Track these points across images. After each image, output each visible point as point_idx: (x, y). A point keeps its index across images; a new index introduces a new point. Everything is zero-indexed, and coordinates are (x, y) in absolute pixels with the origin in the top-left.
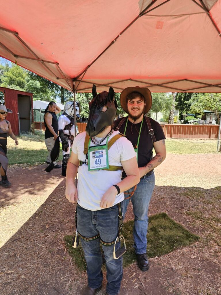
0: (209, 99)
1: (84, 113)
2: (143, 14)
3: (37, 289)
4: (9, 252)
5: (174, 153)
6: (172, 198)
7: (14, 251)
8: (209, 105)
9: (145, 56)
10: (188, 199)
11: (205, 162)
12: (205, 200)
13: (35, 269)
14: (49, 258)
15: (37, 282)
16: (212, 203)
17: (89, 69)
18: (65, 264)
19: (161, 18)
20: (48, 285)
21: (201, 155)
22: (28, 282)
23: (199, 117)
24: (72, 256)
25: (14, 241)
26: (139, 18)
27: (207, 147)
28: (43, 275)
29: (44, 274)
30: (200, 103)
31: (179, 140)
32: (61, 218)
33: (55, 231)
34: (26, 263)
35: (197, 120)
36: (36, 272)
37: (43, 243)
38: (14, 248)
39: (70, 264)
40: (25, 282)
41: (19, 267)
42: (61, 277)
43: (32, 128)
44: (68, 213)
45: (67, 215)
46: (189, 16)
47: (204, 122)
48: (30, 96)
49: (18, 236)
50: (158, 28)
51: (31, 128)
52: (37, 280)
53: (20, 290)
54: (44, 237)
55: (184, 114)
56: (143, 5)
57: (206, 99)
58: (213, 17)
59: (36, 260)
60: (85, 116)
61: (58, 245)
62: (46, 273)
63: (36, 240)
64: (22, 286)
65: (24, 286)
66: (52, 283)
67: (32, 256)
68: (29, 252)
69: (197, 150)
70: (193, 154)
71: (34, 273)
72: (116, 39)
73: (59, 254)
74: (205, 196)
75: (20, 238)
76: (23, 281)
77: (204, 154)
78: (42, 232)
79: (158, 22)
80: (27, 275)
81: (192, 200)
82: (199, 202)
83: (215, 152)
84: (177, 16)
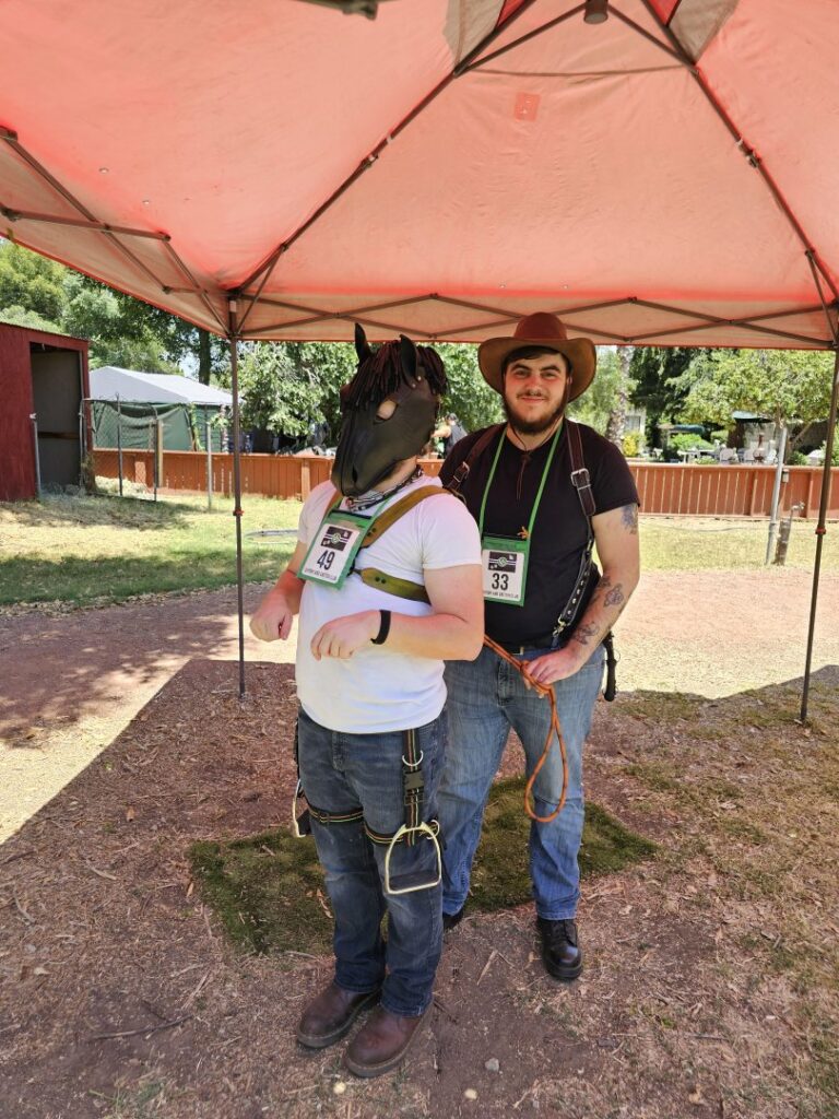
0: (751, 371)
1: (284, 417)
2: (467, 69)
3: (88, 1009)
7: (11, 892)
8: (751, 395)
9: (483, 215)
10: (640, 723)
11: (717, 598)
12: (697, 727)
13: (84, 945)
14: (133, 915)
15: (87, 988)
16: (721, 737)
17: (285, 256)
18: (187, 932)
19: (528, 80)
20: (126, 996)
21: (707, 574)
22: (55, 987)
23: (718, 438)
24: (213, 906)
25: (10, 860)
26: (454, 83)
27: (733, 546)
28: (111, 967)
29: (111, 962)
30: (720, 383)
32: (183, 786)
33: (159, 828)
34: (51, 928)
35: (713, 446)
36: (85, 956)
37: (113, 867)
38: (9, 883)
39: (205, 931)
40: (45, 988)
41: (28, 942)
42: (172, 970)
43: (86, 470)
44: (207, 770)
45: (205, 779)
46: (628, 79)
47: (736, 455)
48: (77, 352)
49: (23, 844)
50: (520, 116)
51: (82, 474)
52: (90, 980)
53: (27, 1013)
54: (117, 848)
55: (665, 424)
56: (462, 37)
57: (744, 372)
58: (711, 84)
59: (87, 921)
60: (288, 427)
61: (165, 874)
62: (119, 960)
63: (90, 859)
64: (34, 1000)
65: (41, 999)
66: (138, 989)
67: (75, 908)
68: (62, 895)
69: (696, 557)
70: (678, 572)
71: (78, 959)
72: (375, 153)
73: (166, 902)
74: (699, 716)
75: (31, 853)
76: (38, 984)
77: (718, 572)
78: (112, 832)
79: (523, 97)
80: (54, 966)
81: (651, 728)
82: (677, 733)
83: (757, 564)
84: (587, 77)
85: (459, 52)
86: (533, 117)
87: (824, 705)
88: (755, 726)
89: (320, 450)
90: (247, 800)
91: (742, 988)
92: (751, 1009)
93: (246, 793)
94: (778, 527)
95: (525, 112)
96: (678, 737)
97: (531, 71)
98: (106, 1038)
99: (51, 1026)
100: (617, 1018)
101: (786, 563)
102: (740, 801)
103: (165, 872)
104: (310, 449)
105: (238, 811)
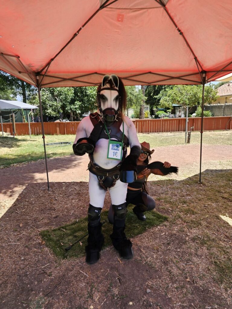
0: (176, 93)
1: (51, 111)
2: (104, 7)
8: (177, 99)
9: (109, 49)
10: (159, 187)
11: (174, 153)
12: (174, 186)
16: (180, 188)
17: (52, 62)
18: (43, 255)
19: (121, 10)
21: (171, 147)
23: (169, 112)
24: (49, 247)
26: (100, 11)
27: (176, 139)
30: (169, 97)
31: (150, 134)
32: (35, 216)
33: (30, 228)
35: (167, 114)
37: (18, 240)
39: (48, 254)
44: (41, 211)
45: (41, 213)
46: (148, 10)
47: (174, 116)
50: (119, 21)
54: (19, 235)
55: (155, 109)
57: (174, 93)
58: (169, 12)
60: (52, 114)
63: (11, 239)
69: (167, 143)
70: (163, 147)
72: (78, 32)
73: (35, 248)
74: (174, 183)
77: (173, 146)
78: (16, 231)
79: (119, 15)
81: (162, 188)
82: (169, 188)
83: (183, 144)
84: (136, 10)
86: (122, 21)
87: (205, 178)
88: (188, 185)
89: (61, 120)
90: (54, 218)
91: (195, 251)
92: (198, 256)
93: (54, 216)
94: (187, 134)
95: (120, 19)
96: (169, 189)
97: (121, 8)
100: (164, 262)
101: (190, 143)
102: (187, 204)
103: (34, 240)
104: (59, 120)
105: (52, 221)
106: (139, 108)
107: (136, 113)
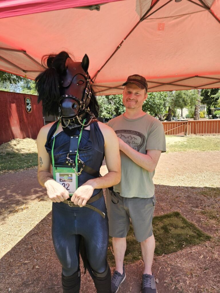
1: (105, 114)
2: (144, 19)
3: (49, 279)
4: (27, 244)
5: (196, 151)
6: (188, 196)
7: (32, 244)
9: (151, 57)
10: (205, 198)
13: (48, 260)
15: (49, 273)
17: (99, 74)
19: (161, 20)
20: (58, 275)
22: (41, 272)
25: (32, 235)
28: (55, 267)
29: (55, 265)
31: (204, 136)
34: (41, 255)
36: (49, 263)
38: (31, 242)
40: (38, 272)
41: (35, 258)
46: (190, 15)
49: (36, 230)
50: (159, 30)
52: (50, 270)
53: (33, 278)
55: (212, 108)
56: (141, 11)
59: (50, 253)
60: (106, 116)
64: (35, 275)
65: (37, 275)
67: (47, 249)
68: (44, 245)
71: (47, 264)
75: (38, 233)
76: (37, 271)
79: (160, 24)
80: (41, 266)
84: (178, 16)
85: (141, 15)
86: (163, 29)
95: (161, 28)
97: (162, 17)
98: (53, 288)
99: (39, 283)
106: (194, 107)
107: (190, 113)
